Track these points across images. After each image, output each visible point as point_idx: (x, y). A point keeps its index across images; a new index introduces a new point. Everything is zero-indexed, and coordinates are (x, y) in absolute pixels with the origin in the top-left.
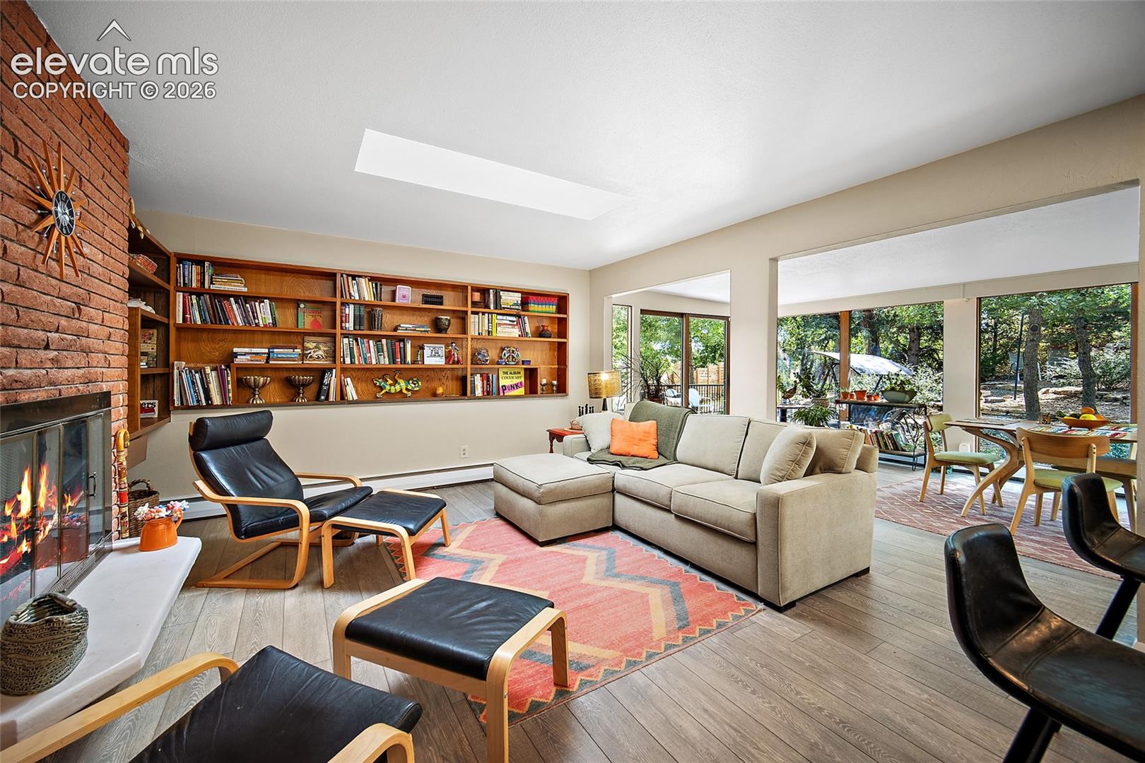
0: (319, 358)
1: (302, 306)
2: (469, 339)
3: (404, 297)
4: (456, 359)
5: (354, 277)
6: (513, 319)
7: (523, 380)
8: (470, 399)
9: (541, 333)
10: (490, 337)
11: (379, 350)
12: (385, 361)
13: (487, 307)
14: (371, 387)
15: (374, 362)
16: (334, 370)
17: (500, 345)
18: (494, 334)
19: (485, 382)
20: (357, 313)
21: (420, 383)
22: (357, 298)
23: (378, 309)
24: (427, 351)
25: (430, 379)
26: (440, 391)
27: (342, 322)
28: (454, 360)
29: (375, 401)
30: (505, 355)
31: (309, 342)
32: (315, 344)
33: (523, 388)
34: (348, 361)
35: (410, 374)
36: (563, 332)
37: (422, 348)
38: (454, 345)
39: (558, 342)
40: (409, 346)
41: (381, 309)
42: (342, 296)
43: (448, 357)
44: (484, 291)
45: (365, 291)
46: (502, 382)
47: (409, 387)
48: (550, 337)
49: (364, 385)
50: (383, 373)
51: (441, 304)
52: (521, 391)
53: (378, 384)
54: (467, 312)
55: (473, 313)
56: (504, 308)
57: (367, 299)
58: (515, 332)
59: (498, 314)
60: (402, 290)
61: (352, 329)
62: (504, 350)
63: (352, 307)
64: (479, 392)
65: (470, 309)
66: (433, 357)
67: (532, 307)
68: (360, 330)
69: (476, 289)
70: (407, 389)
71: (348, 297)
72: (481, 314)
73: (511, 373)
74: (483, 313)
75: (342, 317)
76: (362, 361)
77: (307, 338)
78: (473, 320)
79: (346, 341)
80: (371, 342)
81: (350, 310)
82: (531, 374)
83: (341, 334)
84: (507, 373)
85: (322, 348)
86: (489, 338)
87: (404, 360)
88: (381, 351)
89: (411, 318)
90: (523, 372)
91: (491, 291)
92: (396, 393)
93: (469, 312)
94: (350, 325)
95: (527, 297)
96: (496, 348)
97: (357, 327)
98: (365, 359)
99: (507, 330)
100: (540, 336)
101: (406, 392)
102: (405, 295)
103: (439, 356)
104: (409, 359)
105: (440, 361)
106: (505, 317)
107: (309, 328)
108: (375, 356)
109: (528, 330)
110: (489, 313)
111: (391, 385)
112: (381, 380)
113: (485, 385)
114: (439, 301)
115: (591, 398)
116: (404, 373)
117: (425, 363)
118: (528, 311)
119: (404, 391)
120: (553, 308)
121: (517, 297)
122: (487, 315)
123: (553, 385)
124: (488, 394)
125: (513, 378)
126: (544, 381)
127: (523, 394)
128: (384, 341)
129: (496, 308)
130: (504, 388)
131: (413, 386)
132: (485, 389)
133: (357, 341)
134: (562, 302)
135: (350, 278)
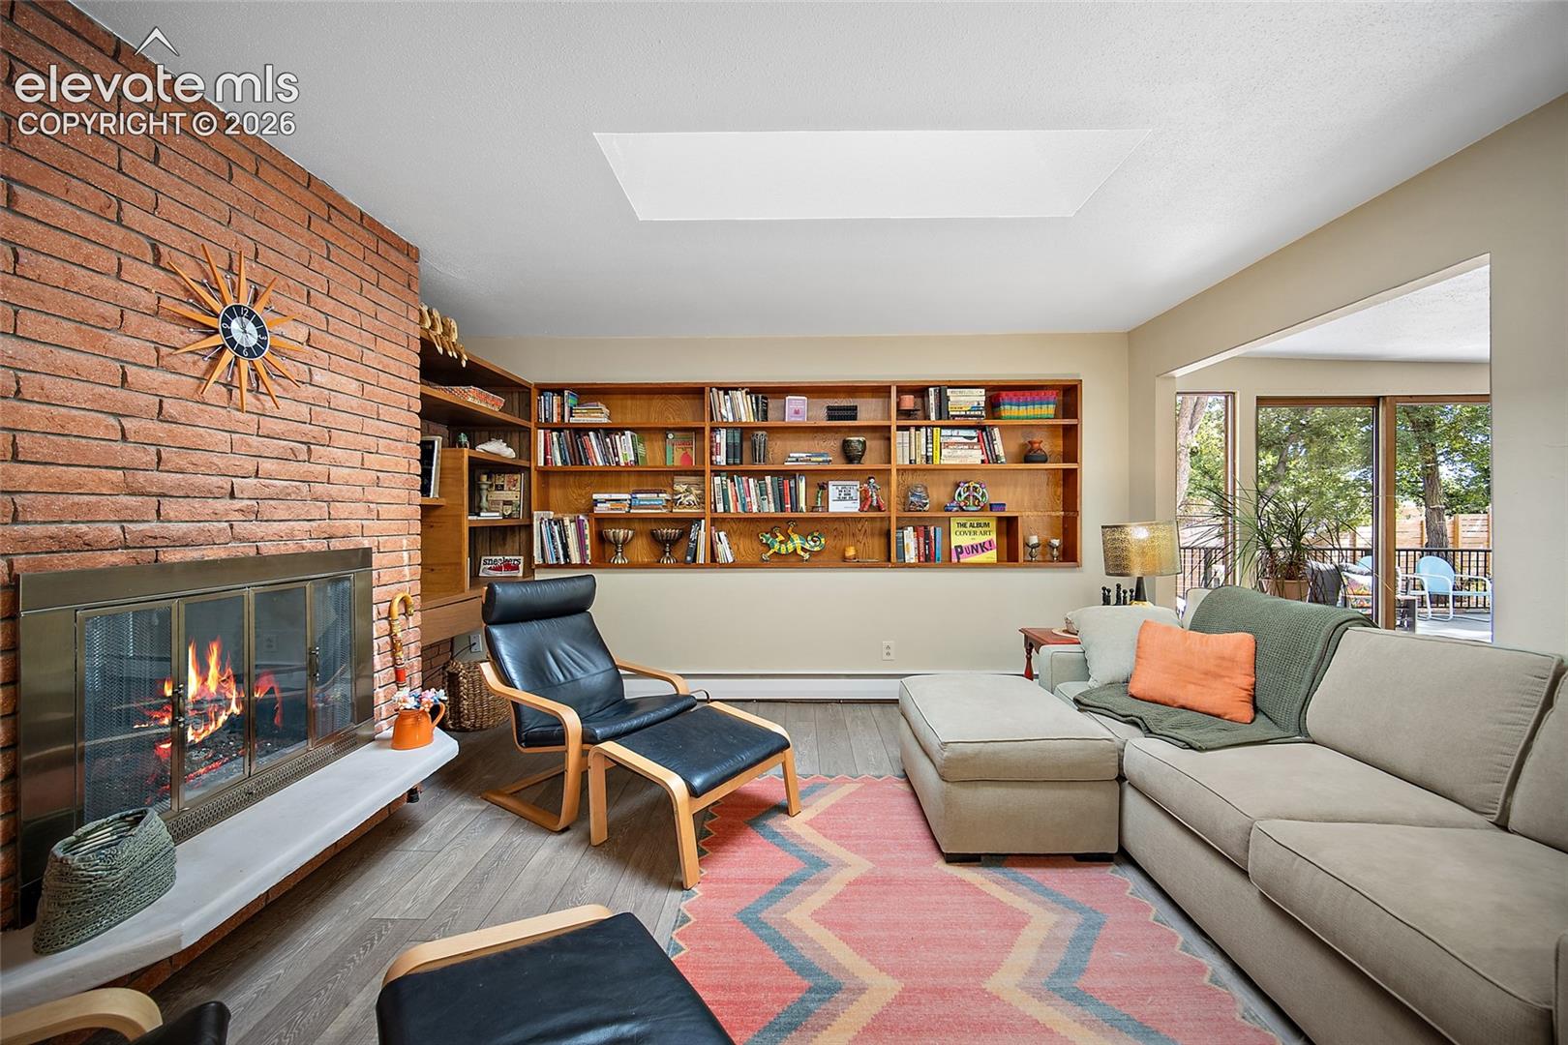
0: (690, 504)
1: (671, 436)
2: (894, 472)
3: (797, 412)
4: (875, 503)
5: (726, 390)
6: (973, 433)
7: (993, 537)
8: (896, 567)
9: (1029, 455)
10: (929, 466)
11: (763, 492)
12: (770, 508)
13: (927, 417)
14: (756, 545)
15: (755, 509)
16: (703, 521)
17: (952, 478)
18: (937, 461)
19: (922, 540)
20: (731, 441)
21: (823, 540)
22: (731, 419)
23: (760, 433)
24: (833, 490)
25: (839, 535)
26: (851, 552)
27: (712, 454)
28: (871, 505)
29: (760, 564)
30: (960, 495)
31: (679, 483)
32: (685, 487)
33: (995, 551)
34: (720, 508)
35: (809, 527)
36: (1071, 453)
37: (823, 487)
38: (872, 480)
39: (1064, 470)
40: (802, 485)
41: (764, 433)
42: (712, 419)
43: (865, 499)
44: (921, 391)
45: (742, 408)
46: (957, 540)
47: (807, 546)
48: (1045, 461)
49: (748, 542)
50: (771, 524)
51: (854, 418)
52: (991, 556)
53: (764, 541)
54: (889, 427)
55: (900, 428)
56: (954, 417)
57: (744, 420)
58: (975, 456)
59: (943, 427)
60: (795, 404)
61: (724, 463)
62: (958, 486)
63: (724, 431)
64: (911, 556)
65: (894, 423)
66: (842, 501)
67: (1009, 410)
68: (734, 464)
69: (903, 390)
70: (803, 549)
71: (720, 420)
72: (913, 430)
73: (972, 525)
74: (918, 428)
75: (711, 447)
76: (740, 510)
77: (677, 479)
78: (899, 438)
79: (717, 480)
80: (751, 480)
81: (721, 438)
82: (1008, 527)
83: (712, 471)
84: (964, 525)
85: (694, 492)
86: (928, 469)
87: (795, 507)
88: (764, 493)
89: (811, 443)
90: (993, 525)
91: (932, 390)
92: (788, 554)
93: (894, 428)
94: (721, 459)
95: (997, 395)
96: (945, 485)
97: (731, 461)
98: (743, 506)
99: (961, 453)
100: (1027, 460)
101: (802, 553)
102: (796, 410)
103: (851, 499)
104: (802, 504)
105: (851, 507)
106: (955, 432)
107: (679, 465)
108: (756, 499)
109: (999, 449)
110: (927, 427)
111: (781, 542)
112: (768, 536)
113: (922, 545)
114: (851, 413)
115: (1108, 574)
116: (801, 526)
117: (830, 510)
118: (1000, 418)
119: (799, 552)
120: (1049, 410)
121: (978, 397)
122: (923, 430)
123: (1052, 547)
124: (927, 559)
125: (975, 533)
126: (1034, 540)
127: (995, 560)
128: (768, 479)
129: (940, 417)
130: (960, 550)
131: (812, 543)
132: (922, 551)
133: (733, 480)
134: (1068, 396)
135: (721, 393)
